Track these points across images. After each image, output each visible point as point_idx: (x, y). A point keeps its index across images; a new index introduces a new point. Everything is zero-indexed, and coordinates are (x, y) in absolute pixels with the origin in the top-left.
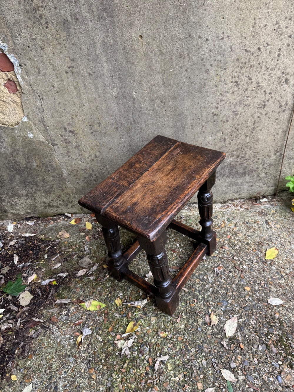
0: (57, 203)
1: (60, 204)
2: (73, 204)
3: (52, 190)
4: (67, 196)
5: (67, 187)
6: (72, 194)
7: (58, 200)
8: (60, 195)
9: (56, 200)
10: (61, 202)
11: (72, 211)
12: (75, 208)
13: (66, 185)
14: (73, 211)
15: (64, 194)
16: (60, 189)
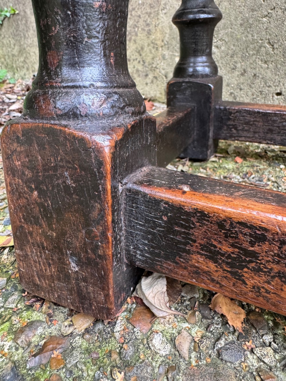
0: (134, 67)
1: (138, 71)
2: (156, 75)
3: (135, 31)
4: (153, 51)
5: (158, 24)
6: (162, 47)
7: (136, 59)
8: (142, 48)
9: (134, 60)
10: (140, 68)
11: (150, 94)
12: (157, 86)
13: (158, 19)
14: (152, 92)
15: (149, 45)
16: (146, 29)
